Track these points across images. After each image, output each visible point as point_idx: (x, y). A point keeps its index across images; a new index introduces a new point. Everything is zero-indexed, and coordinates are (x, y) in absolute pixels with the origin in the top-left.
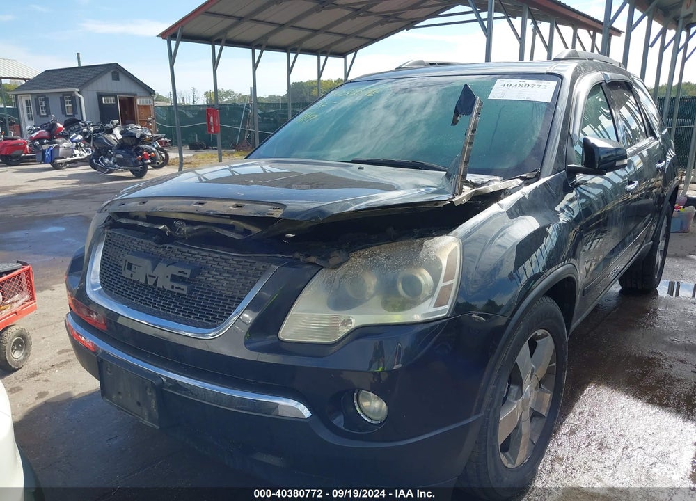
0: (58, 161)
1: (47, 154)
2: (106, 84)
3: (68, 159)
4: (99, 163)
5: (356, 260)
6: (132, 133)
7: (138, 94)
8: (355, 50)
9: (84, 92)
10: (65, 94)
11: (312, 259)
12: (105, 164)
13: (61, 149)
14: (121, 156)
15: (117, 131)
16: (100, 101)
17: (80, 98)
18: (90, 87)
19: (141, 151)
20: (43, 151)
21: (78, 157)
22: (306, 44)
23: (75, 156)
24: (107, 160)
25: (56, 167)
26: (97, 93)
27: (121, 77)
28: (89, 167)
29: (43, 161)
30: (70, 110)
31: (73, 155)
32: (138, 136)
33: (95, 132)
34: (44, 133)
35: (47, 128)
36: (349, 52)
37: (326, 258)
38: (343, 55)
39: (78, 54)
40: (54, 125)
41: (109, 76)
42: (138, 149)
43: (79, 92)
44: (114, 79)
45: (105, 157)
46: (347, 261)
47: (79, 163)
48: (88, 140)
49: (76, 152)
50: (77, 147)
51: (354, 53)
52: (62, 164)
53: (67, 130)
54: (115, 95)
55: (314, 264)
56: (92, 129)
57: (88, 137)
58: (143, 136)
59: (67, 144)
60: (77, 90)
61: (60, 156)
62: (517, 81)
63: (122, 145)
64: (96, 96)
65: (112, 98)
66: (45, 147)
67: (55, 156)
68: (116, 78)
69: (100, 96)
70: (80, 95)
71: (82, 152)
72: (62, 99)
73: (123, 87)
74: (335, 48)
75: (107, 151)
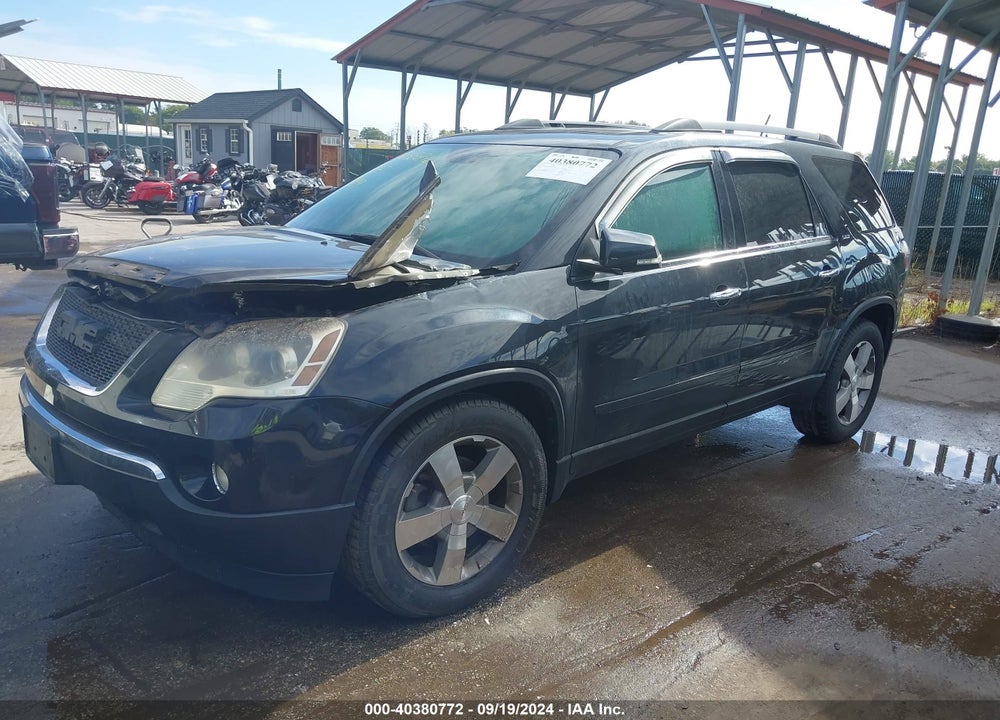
0: (202, 212)
1: (190, 201)
2: (285, 116)
3: (216, 211)
4: (247, 218)
5: (231, 332)
6: (286, 182)
7: (324, 131)
8: (607, 87)
9: (254, 125)
10: (232, 126)
11: (192, 327)
12: (255, 220)
13: (208, 198)
14: (273, 212)
15: (271, 179)
16: (274, 136)
17: (248, 132)
18: (263, 119)
19: (298, 207)
20: (187, 198)
21: (228, 209)
22: (535, 76)
23: (225, 206)
24: (257, 216)
25: (200, 220)
26: (271, 126)
27: (305, 108)
28: (238, 223)
29: (185, 211)
30: (236, 147)
31: (222, 205)
32: (295, 186)
33: (246, 177)
34: (195, 175)
35: (199, 169)
36: (599, 90)
37: (202, 329)
38: (590, 93)
39: (279, 71)
40: (207, 165)
41: (289, 105)
42: (295, 204)
43: (248, 125)
44: (294, 110)
45: (256, 211)
46: (220, 332)
47: (230, 217)
48: (237, 188)
49: (227, 202)
50: (229, 196)
51: (604, 92)
52: (207, 216)
53: (219, 173)
54: (291, 130)
55: (192, 332)
56: (243, 174)
57: (236, 184)
58: (301, 187)
59: (218, 191)
60: (247, 122)
61: (205, 205)
62: (568, 157)
63: (275, 197)
64: (269, 130)
65: (289, 134)
66: (189, 193)
67: (199, 206)
68: (297, 108)
69: (274, 130)
70: (249, 129)
71: (234, 203)
72: (228, 133)
73: (305, 121)
74: (577, 83)
75: (257, 203)
